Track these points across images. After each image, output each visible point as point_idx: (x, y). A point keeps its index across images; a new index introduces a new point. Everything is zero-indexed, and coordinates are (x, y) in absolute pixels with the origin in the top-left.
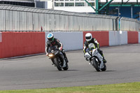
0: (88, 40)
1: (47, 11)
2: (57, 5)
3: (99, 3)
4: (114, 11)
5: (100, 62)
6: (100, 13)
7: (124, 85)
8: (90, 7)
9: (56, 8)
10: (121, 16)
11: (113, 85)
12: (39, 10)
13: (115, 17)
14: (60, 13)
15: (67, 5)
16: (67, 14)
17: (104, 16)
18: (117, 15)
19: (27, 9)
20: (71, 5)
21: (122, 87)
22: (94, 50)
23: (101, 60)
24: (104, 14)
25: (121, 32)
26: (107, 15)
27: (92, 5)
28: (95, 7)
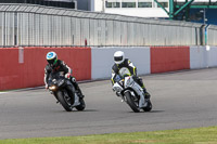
0: (118, 63)
1: (93, 16)
2: (109, 5)
3: (175, 4)
4: (197, 16)
5: (139, 97)
6: (175, 18)
7: (212, 129)
8: (161, 10)
9: (108, 11)
10: (208, 23)
11: (195, 130)
12: (81, 14)
13: (199, 25)
14: (114, 19)
15: (125, 5)
16: (126, 20)
17: (183, 23)
18: (202, 21)
19: (62, 11)
20: (132, 5)
21: (209, 132)
22: (127, 79)
23: (141, 93)
24: (182, 20)
25: (208, 48)
26: (187, 21)
27: (163, 5)
28: (168, 9)
